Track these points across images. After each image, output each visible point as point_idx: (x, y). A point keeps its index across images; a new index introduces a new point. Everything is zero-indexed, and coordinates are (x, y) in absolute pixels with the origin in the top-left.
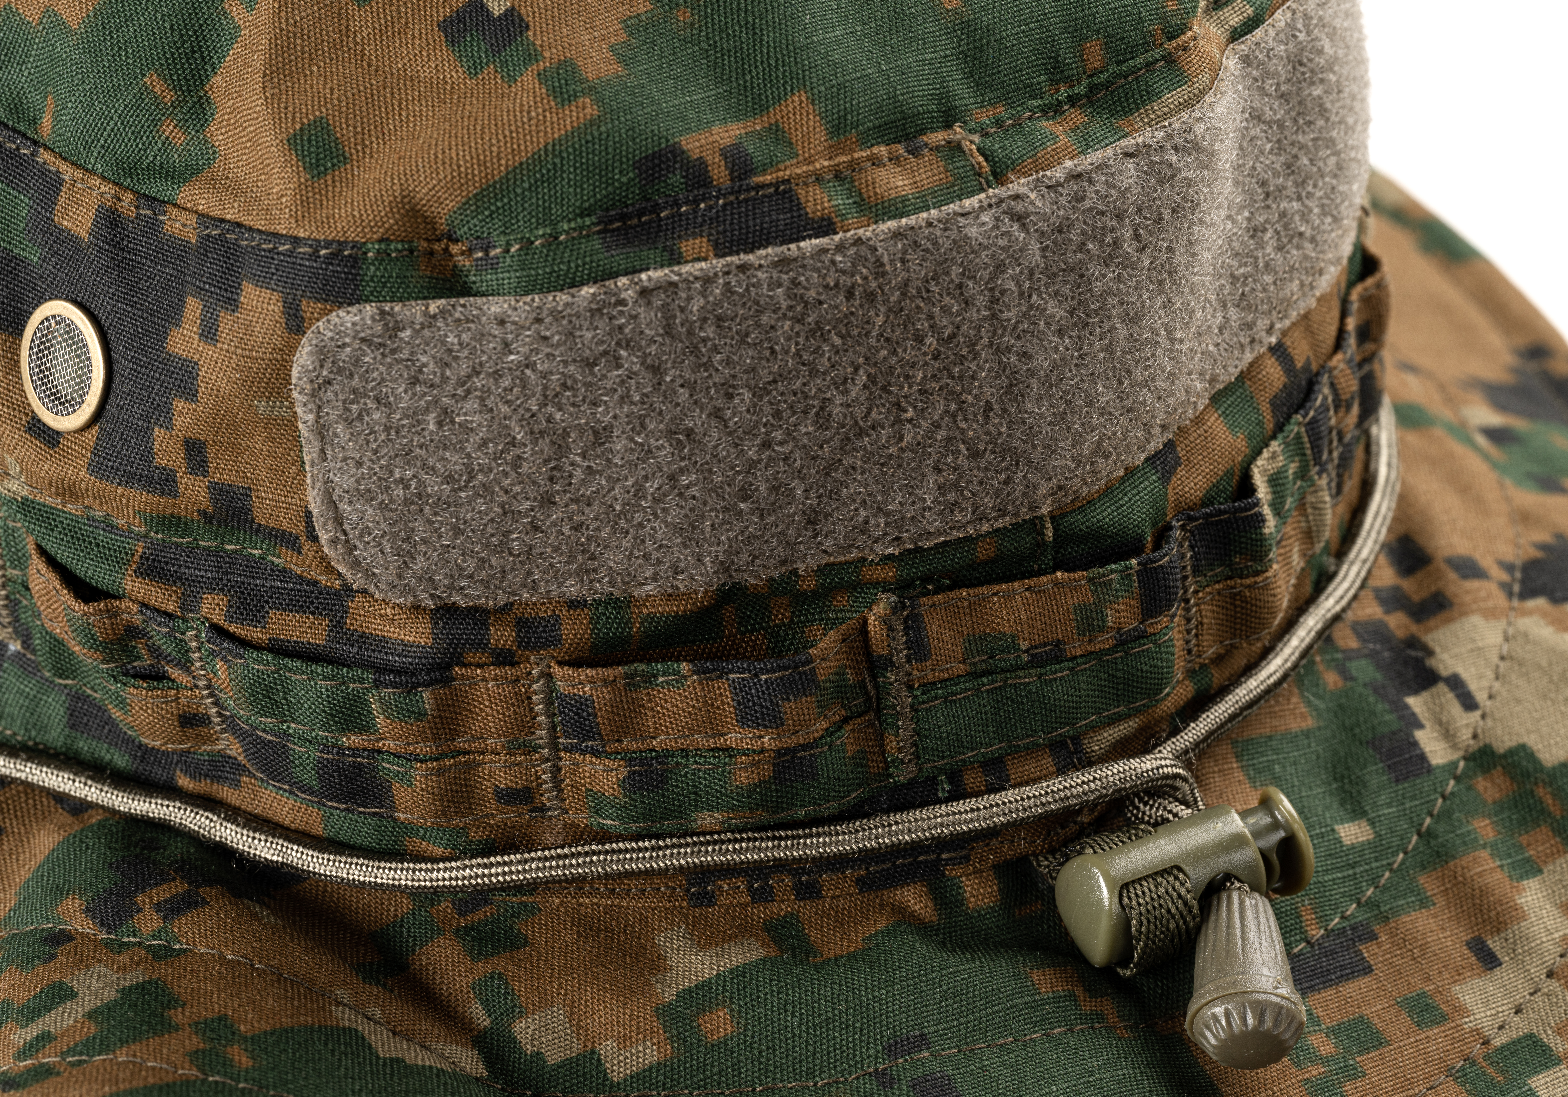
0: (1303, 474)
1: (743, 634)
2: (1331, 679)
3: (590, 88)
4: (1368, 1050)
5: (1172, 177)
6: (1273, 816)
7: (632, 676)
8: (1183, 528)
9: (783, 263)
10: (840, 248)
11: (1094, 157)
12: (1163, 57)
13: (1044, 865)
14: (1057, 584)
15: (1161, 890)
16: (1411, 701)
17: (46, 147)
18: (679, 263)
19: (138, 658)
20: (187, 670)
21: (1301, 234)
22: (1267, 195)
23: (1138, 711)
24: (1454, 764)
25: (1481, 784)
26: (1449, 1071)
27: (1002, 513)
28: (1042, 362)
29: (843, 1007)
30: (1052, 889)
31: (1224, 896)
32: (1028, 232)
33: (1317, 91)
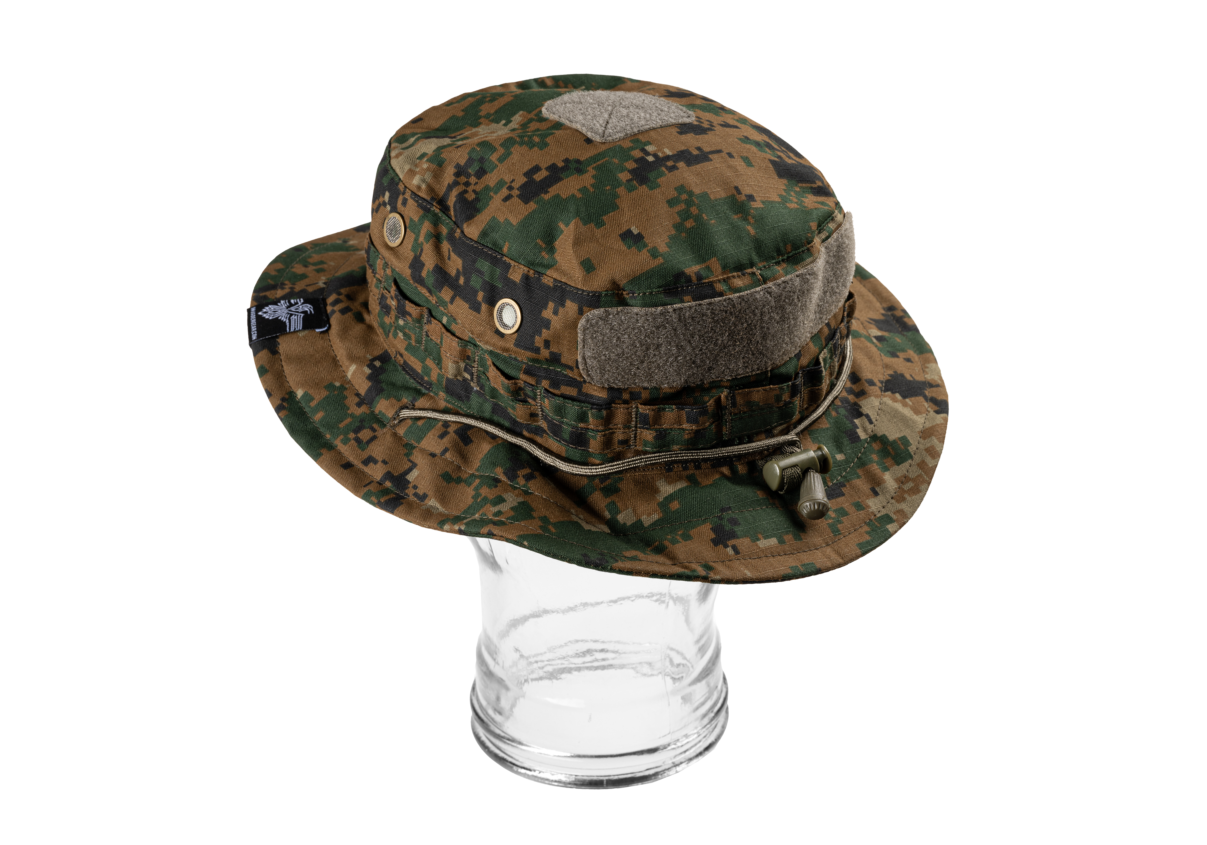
0: (831, 358)
1: (687, 398)
2: (834, 413)
3: (662, 255)
4: (844, 516)
5: (808, 282)
6: (822, 452)
7: (660, 408)
8: (802, 373)
9: (710, 304)
10: (725, 300)
11: (789, 277)
12: (807, 249)
13: (760, 463)
14: (771, 388)
15: (793, 471)
16: (855, 420)
17: (506, 256)
18: (683, 303)
19: (520, 396)
20: (535, 401)
21: (836, 292)
22: (828, 282)
23: (787, 422)
24: (867, 439)
25: (874, 445)
26: (865, 523)
27: (758, 370)
28: (772, 331)
29: (709, 499)
30: (762, 470)
31: (809, 473)
32: (771, 297)
33: (843, 253)
